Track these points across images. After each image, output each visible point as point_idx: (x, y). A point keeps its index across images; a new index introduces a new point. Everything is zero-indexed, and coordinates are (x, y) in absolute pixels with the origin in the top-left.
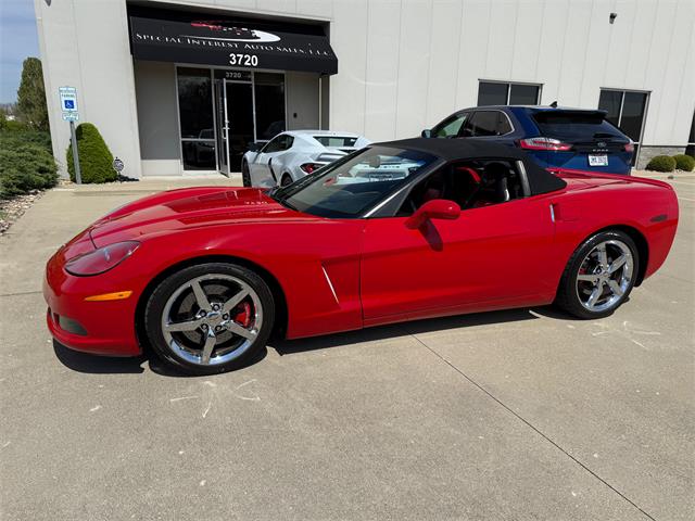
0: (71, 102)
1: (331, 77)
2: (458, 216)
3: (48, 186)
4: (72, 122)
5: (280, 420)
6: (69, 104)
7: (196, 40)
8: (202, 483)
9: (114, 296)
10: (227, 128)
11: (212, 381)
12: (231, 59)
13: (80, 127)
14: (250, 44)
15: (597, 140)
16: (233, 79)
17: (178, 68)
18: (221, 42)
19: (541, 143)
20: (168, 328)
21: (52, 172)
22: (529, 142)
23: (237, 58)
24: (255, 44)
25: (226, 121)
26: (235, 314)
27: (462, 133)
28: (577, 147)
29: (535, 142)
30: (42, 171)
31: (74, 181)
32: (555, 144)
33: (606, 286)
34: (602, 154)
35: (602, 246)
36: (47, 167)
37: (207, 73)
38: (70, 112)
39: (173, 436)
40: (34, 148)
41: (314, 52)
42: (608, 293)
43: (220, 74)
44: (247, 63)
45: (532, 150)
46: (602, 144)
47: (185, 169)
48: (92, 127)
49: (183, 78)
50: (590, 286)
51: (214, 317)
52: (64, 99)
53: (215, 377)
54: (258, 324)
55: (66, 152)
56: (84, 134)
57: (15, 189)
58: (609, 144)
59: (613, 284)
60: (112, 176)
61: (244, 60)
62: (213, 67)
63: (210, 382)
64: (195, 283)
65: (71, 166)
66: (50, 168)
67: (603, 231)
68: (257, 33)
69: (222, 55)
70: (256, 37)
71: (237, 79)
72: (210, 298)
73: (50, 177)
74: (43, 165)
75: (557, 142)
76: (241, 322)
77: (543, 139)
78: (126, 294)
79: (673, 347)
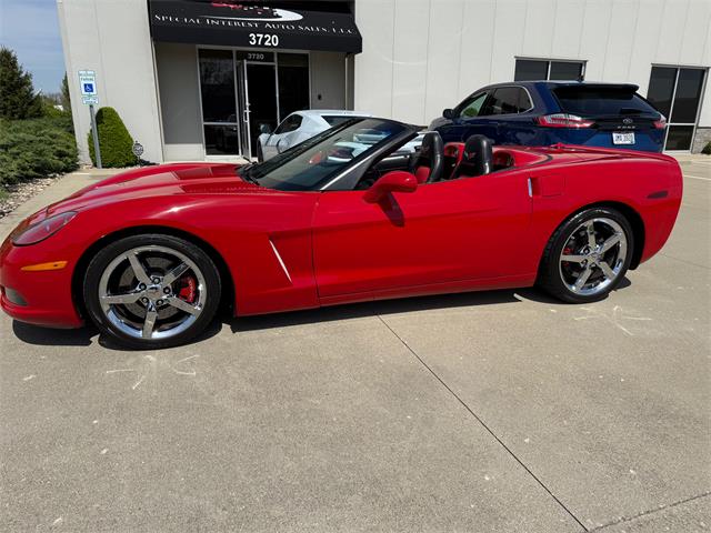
0: (91, 86)
1: (356, 56)
2: (415, 189)
3: (68, 170)
4: (91, 106)
5: (206, 394)
6: (89, 88)
7: (215, 20)
8: (104, 451)
9: (49, 266)
10: (248, 111)
11: (153, 356)
12: (250, 39)
13: (100, 111)
14: (270, 23)
15: (624, 116)
16: (255, 60)
17: (200, 50)
18: (240, 22)
19: (561, 120)
20: (106, 299)
21: (71, 157)
22: (548, 120)
23: (257, 38)
24: (276, 23)
25: (247, 104)
26: (178, 289)
27: (483, 110)
28: (600, 124)
29: (553, 119)
30: (61, 155)
31: (95, 165)
32: (576, 121)
33: (595, 269)
34: (628, 131)
35: (589, 223)
36: (66, 151)
37: (228, 54)
38: (90, 96)
39: (94, 405)
40: (54, 132)
41: (338, 30)
42: (597, 276)
43: (242, 56)
44: (267, 43)
45: (551, 128)
46: (627, 121)
47: (208, 154)
48: (112, 111)
49: (204, 60)
50: (577, 267)
51: (155, 290)
52: (83, 82)
53: (157, 352)
54: (202, 299)
55: (87, 137)
56: (104, 118)
57: (31, 172)
58: (636, 120)
59: (604, 266)
60: (132, 160)
61: (264, 40)
62: (234, 49)
63: (151, 357)
64: (131, 255)
65: (92, 150)
66: (70, 151)
67: (591, 208)
68: (279, 12)
69: (242, 36)
70: (278, 16)
71: (260, 60)
72: (150, 271)
73: (70, 160)
74: (62, 149)
75: (579, 119)
76: (185, 297)
77: (562, 116)
78: (61, 264)
79: (660, 333)
